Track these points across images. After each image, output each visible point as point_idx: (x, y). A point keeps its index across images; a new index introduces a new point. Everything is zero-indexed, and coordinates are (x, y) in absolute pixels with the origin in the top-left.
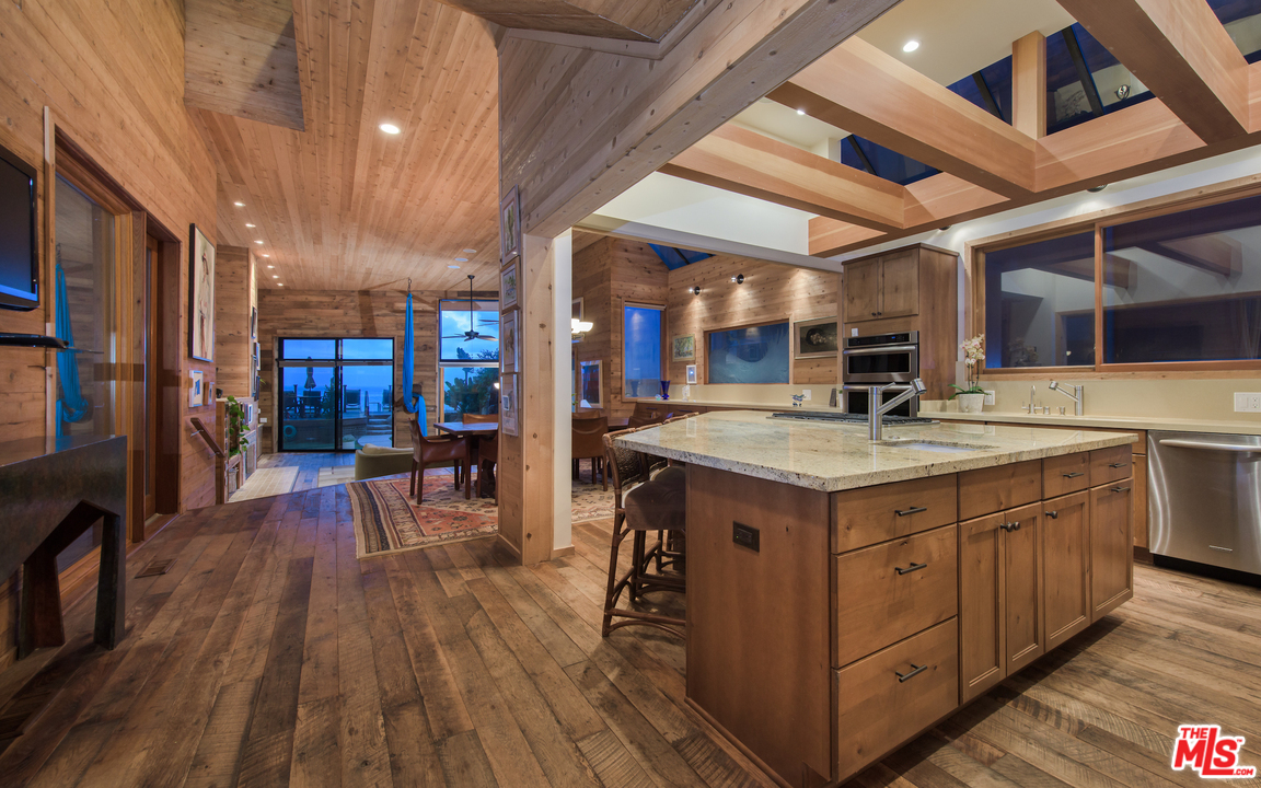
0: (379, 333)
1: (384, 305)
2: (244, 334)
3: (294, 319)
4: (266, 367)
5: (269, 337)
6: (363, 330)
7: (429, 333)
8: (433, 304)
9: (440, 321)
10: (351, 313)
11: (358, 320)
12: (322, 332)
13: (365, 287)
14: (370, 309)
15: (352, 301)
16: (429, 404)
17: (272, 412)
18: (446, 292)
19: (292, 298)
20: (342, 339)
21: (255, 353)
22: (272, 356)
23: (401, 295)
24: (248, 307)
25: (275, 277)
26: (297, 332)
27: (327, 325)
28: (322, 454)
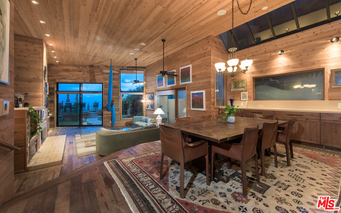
0: (97, 81)
1: (99, 71)
2: (41, 78)
3: (63, 76)
4: (51, 94)
5: (53, 82)
6: (91, 80)
7: (116, 82)
8: (118, 71)
9: (120, 77)
10: (86, 74)
11: (89, 76)
12: (74, 81)
13: (92, 64)
14: (93, 72)
15: (86, 69)
16: (116, 108)
17: (54, 111)
18: (123, 66)
19: (62, 67)
20: (82, 83)
21: (46, 87)
22: (54, 90)
23: (105, 67)
24: (43, 66)
25: (55, 57)
26: (64, 81)
27: (76, 78)
28: (74, 127)
